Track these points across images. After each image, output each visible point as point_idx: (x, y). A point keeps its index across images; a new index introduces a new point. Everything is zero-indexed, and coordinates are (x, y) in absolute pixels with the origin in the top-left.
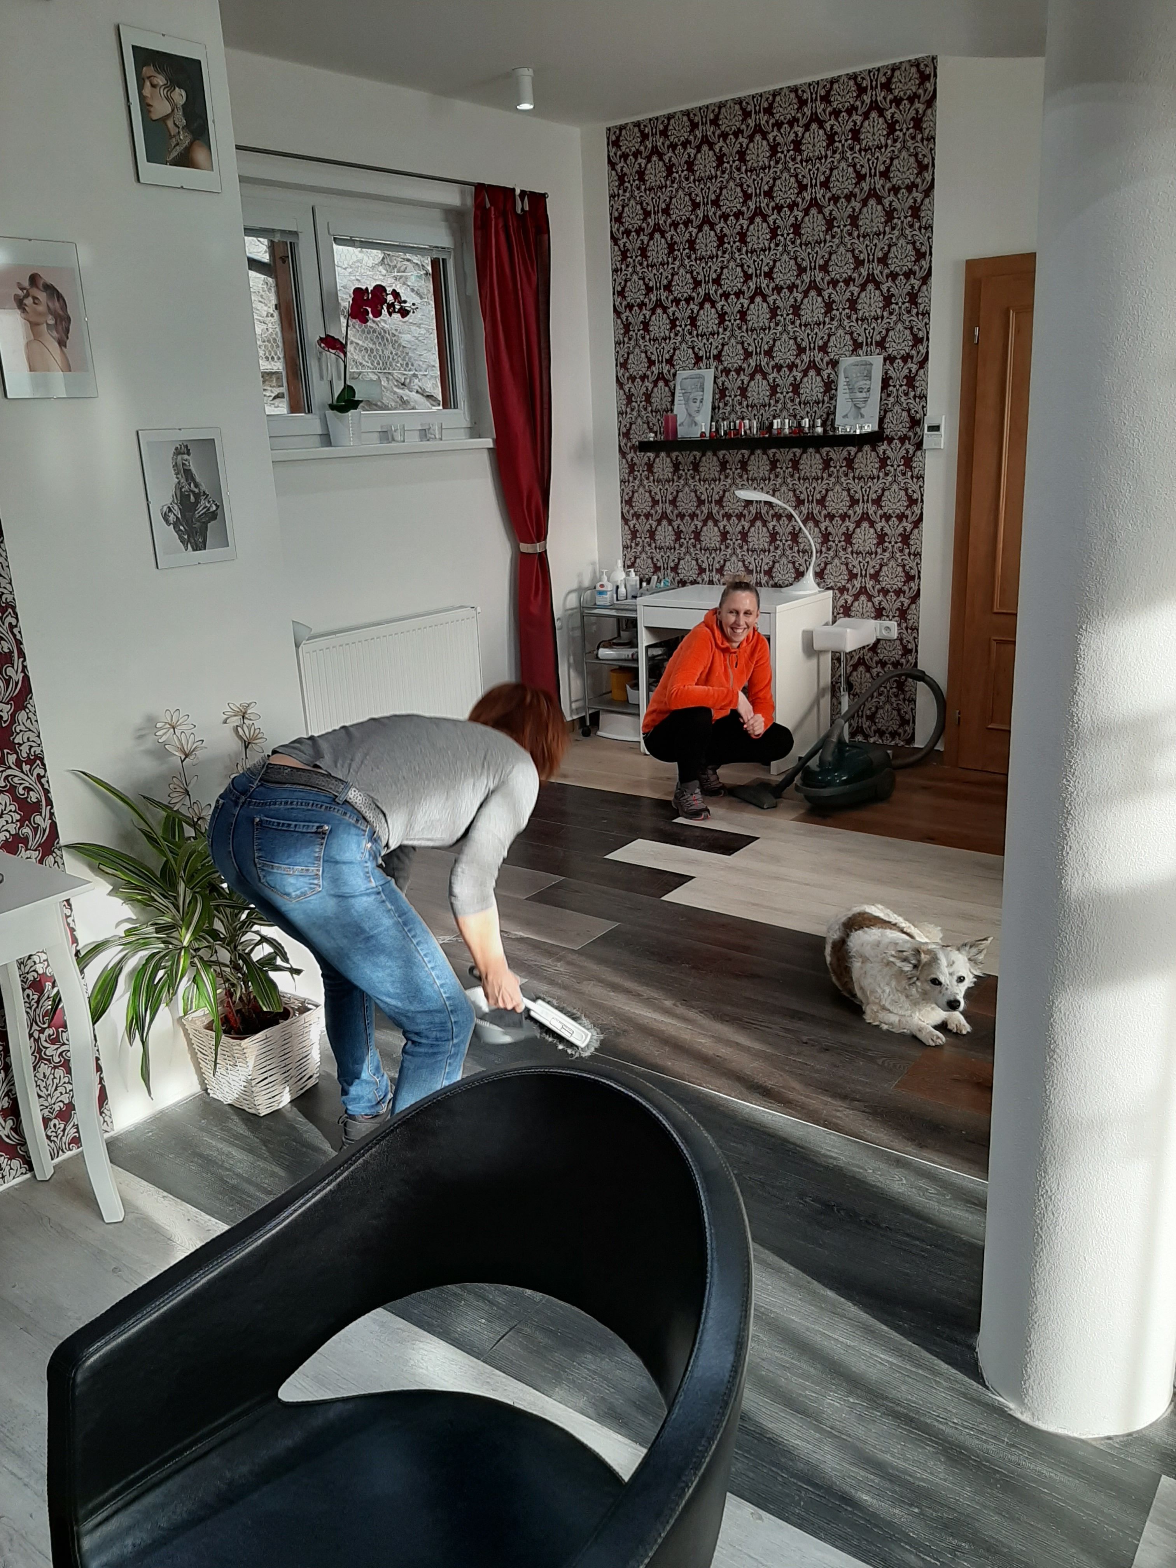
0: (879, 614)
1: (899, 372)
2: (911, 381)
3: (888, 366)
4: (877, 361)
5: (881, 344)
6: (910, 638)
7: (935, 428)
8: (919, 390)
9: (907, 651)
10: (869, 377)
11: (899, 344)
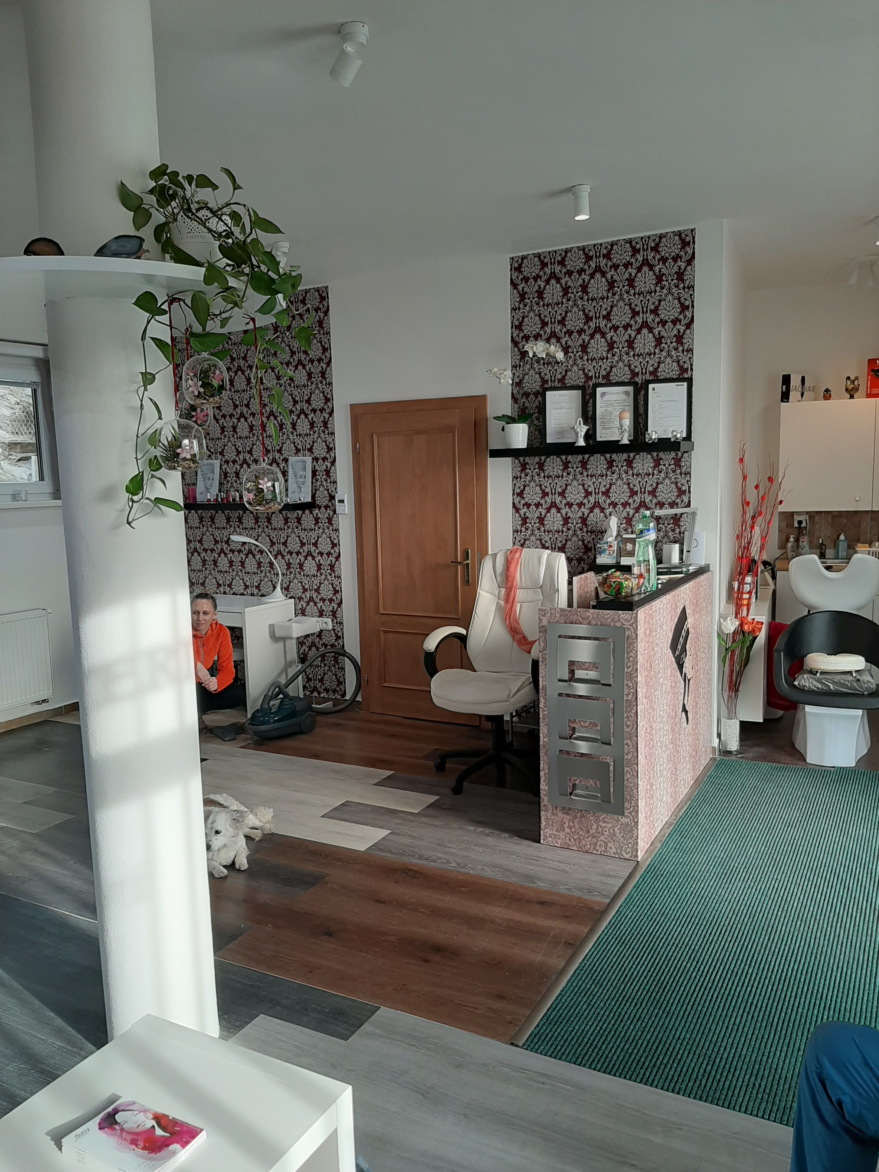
0: (321, 614)
1: (321, 467)
2: (328, 472)
3: (315, 463)
4: (309, 460)
5: (310, 450)
6: (339, 629)
7: (342, 501)
8: (332, 478)
9: (338, 638)
10: (304, 469)
11: (320, 450)
